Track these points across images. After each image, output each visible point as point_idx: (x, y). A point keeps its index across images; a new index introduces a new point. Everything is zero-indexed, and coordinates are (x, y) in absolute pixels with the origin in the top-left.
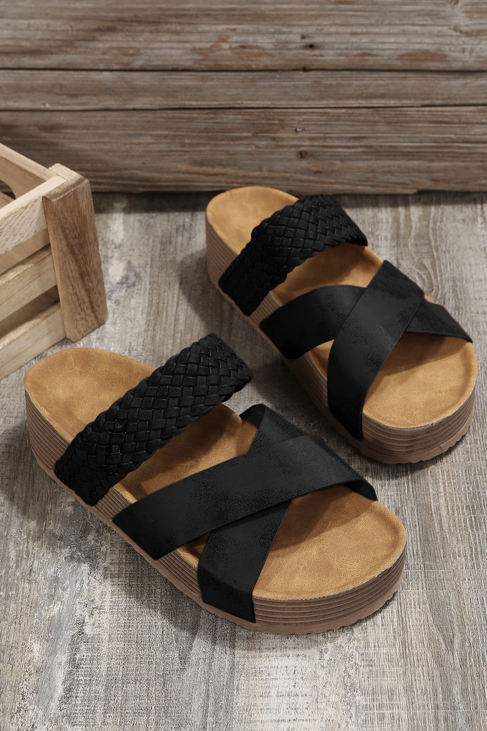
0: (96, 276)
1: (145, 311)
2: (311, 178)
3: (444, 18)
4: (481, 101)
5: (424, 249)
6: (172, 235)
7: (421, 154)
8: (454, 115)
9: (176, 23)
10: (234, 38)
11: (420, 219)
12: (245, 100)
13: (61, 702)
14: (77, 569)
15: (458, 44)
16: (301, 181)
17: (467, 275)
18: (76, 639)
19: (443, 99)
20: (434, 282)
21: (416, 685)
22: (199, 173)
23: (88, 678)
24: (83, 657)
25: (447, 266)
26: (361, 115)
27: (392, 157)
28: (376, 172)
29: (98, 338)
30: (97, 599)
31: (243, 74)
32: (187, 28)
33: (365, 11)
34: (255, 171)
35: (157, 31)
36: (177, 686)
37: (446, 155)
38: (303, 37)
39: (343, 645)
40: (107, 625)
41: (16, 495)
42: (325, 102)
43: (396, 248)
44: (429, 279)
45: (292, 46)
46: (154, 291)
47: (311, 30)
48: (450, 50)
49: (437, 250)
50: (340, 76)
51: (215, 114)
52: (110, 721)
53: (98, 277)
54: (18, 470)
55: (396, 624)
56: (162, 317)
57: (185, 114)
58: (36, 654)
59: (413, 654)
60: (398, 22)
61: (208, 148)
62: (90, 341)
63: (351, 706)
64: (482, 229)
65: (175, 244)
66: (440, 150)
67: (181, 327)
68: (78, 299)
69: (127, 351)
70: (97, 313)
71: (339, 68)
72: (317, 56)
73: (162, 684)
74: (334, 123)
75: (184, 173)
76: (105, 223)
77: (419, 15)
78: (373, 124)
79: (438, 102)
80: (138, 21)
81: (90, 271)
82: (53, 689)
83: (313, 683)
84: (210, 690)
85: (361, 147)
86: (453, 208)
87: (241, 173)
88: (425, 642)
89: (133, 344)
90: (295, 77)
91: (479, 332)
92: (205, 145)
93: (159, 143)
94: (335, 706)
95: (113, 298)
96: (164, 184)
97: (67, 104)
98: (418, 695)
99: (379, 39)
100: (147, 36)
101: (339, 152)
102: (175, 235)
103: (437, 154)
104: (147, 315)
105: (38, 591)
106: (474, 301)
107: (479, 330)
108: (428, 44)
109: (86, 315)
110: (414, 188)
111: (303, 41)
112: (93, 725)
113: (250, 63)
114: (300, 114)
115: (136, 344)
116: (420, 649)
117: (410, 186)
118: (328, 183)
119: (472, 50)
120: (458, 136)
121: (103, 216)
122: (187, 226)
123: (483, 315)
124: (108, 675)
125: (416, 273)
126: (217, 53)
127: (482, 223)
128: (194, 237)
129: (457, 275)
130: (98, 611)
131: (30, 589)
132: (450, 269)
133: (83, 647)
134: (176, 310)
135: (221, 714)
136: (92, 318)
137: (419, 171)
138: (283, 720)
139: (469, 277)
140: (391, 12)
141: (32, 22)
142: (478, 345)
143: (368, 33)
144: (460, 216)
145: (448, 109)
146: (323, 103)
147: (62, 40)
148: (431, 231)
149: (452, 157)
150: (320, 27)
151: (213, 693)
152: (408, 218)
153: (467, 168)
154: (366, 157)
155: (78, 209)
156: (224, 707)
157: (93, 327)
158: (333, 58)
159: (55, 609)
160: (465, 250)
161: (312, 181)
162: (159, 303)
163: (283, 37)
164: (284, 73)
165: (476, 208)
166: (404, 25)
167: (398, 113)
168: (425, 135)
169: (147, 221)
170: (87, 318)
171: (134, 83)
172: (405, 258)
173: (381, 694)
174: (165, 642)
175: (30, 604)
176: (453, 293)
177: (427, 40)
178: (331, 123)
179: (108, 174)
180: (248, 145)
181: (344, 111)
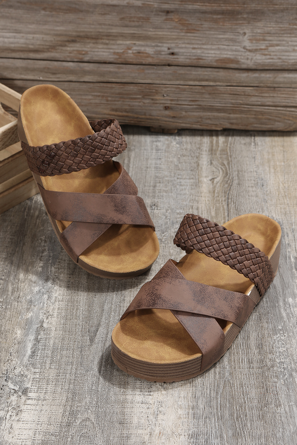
2: (170, 120)
3: (239, 42)
5: (224, 156)
9: (106, 39)
10: (135, 48)
11: (224, 142)
12: (139, 79)
13: (29, 357)
14: (42, 297)
16: (165, 121)
18: (39, 329)
19: (237, 83)
20: (228, 172)
23: (43, 347)
26: (196, 89)
30: (50, 311)
32: (111, 42)
33: (199, 37)
35: (97, 43)
38: (169, 49)
41: (14, 262)
45: (163, 53)
47: (173, 45)
48: (241, 58)
49: (231, 157)
52: (53, 367)
54: (16, 250)
57: (109, 85)
58: (18, 335)
60: (215, 43)
61: (120, 103)
64: (253, 148)
66: (234, 108)
71: (186, 65)
73: (80, 352)
75: (107, 115)
77: (226, 40)
79: (235, 84)
80: (87, 37)
82: (26, 352)
85: (196, 105)
86: (240, 138)
91: (249, 195)
92: (118, 101)
97: (51, 78)
99: (206, 51)
100: (91, 45)
101: (184, 107)
103: (233, 111)
105: (21, 306)
108: (230, 55)
111: (169, 51)
112: (44, 369)
113: (142, 61)
114: (166, 87)
119: (252, 59)
123: (251, 188)
124: (54, 346)
126: (126, 55)
127: (254, 146)
130: (51, 317)
131: (18, 305)
133: (42, 333)
137: (224, 119)
140: (212, 38)
141: (35, 36)
142: (248, 202)
143: (201, 48)
145: (239, 88)
146: (178, 82)
147: (49, 46)
148: (228, 148)
150: (177, 44)
152: (217, 142)
153: (248, 118)
154: (198, 110)
158: (183, 60)
159: (30, 315)
161: (171, 122)
163: (159, 49)
165: (251, 138)
166: (218, 45)
174: (83, 332)
175: (17, 312)
177: (230, 53)
180: (140, 102)
181: (188, 87)
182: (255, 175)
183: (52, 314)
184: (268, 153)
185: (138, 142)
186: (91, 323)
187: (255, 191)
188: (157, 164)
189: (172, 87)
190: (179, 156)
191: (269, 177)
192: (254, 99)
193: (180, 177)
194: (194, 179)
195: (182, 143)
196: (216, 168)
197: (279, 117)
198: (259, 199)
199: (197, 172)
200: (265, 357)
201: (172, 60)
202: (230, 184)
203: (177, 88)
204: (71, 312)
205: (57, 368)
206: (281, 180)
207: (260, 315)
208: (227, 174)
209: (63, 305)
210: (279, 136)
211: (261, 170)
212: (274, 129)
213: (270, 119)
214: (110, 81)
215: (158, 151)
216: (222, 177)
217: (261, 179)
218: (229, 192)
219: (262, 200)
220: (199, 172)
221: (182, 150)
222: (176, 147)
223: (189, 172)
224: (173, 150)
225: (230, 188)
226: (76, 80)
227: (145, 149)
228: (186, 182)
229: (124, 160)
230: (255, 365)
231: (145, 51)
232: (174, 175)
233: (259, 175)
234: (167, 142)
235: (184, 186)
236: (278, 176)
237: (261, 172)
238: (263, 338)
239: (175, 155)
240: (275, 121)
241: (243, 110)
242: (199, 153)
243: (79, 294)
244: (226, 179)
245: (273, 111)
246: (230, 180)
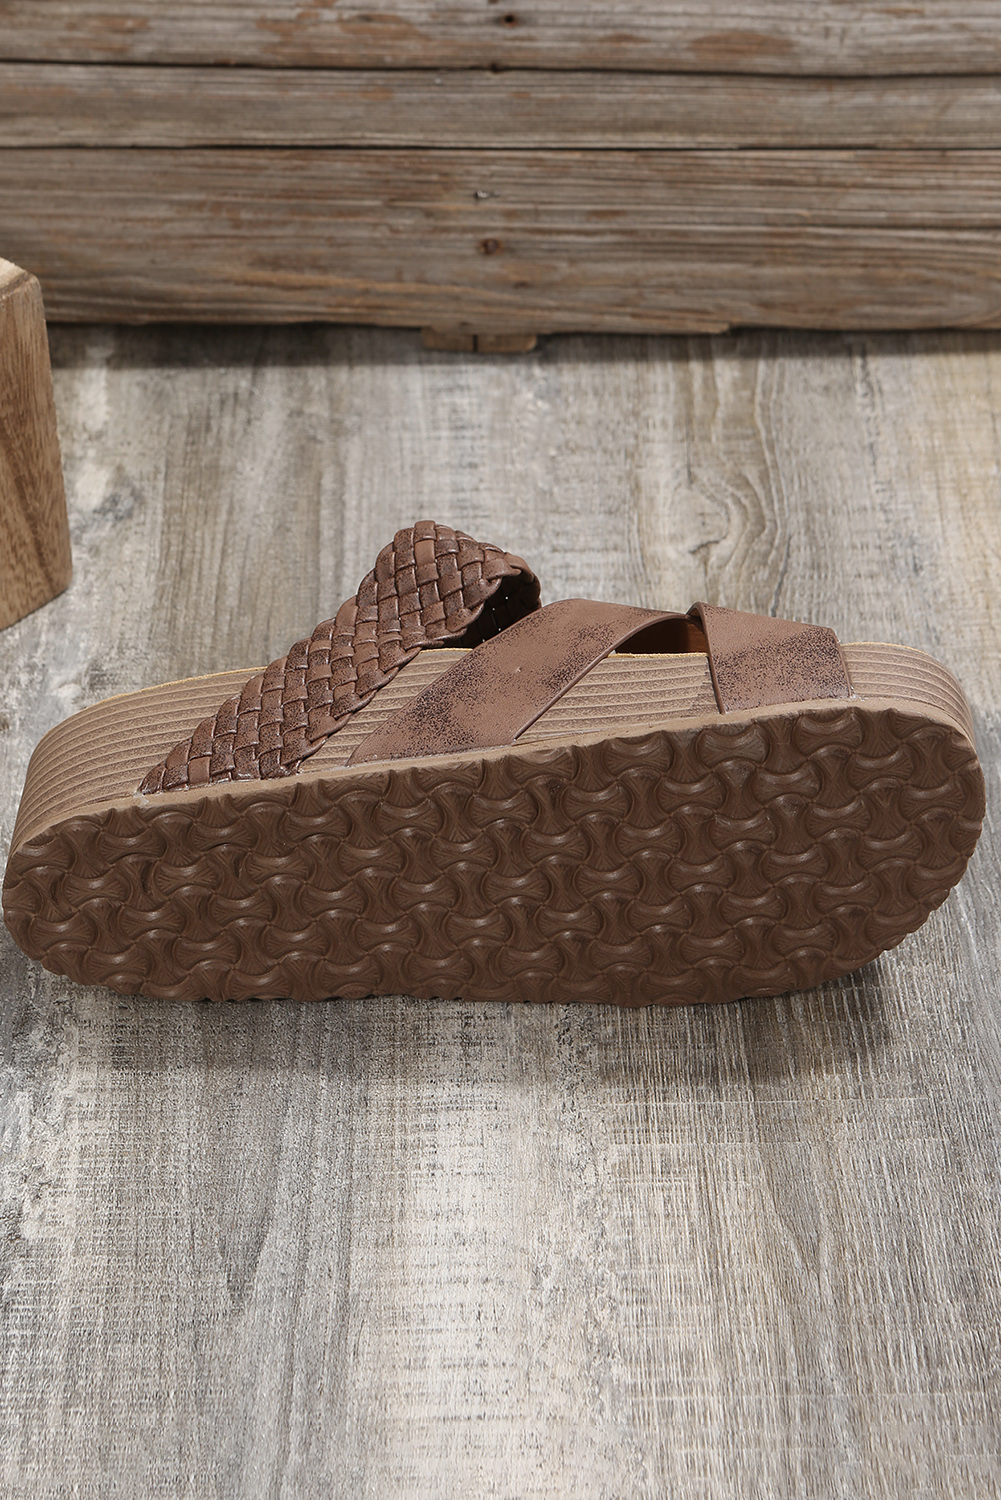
0: (50, 488)
1: (153, 567)
2: (507, 297)
4: (862, 140)
5: (744, 446)
6: (212, 414)
7: (738, 249)
8: (806, 168)
11: (736, 386)
15: (817, 20)
16: (487, 303)
17: (834, 500)
19: (785, 134)
20: (767, 512)
21: (740, 1342)
22: (269, 285)
23: (29, 1333)
24: (17, 1289)
25: (792, 481)
26: (613, 164)
27: (677, 255)
28: (645, 287)
29: (53, 624)
30: (48, 1165)
31: (366, 75)
34: (387, 281)
36: (225, 1348)
37: (789, 251)
39: (584, 1258)
40: (71, 1219)
42: (537, 138)
43: (685, 444)
44: (755, 506)
45: (469, 18)
46: (172, 528)
48: (799, 32)
49: (772, 449)
50: (569, 82)
51: (304, 159)
53: (55, 490)
55: (695, 1213)
56: (190, 581)
57: (243, 159)
59: (733, 1277)
61: (289, 231)
62: (34, 629)
63: (601, 1387)
64: (864, 407)
65: (218, 432)
67: (232, 601)
68: (11, 536)
69: (115, 650)
70: (50, 569)
72: (522, 39)
73: (192, 1344)
74: (555, 181)
76: (68, 389)
78: (638, 184)
79: (775, 140)
81: (36, 475)
83: (519, 1340)
84: (296, 1355)
85: (613, 232)
86: (805, 364)
87: (360, 285)
88: (759, 1253)
89: (127, 636)
90: (475, 82)
92: (283, 224)
93: (186, 220)
94: (568, 1388)
95: (85, 541)
96: (194, 306)
98: (744, 1364)
102: (218, 414)
103: (772, 252)
104: (157, 576)
106: (850, 551)
107: (862, 610)
108: (753, 17)
109: (28, 571)
110: (723, 322)
111: (493, 7)
113: (380, 52)
114: (484, 162)
115: (134, 635)
116: (749, 1267)
117: (714, 317)
118: (543, 308)
119: (844, 33)
120: (815, 212)
121: (63, 375)
122: (243, 396)
123: (869, 581)
124: (73, 1325)
125: (728, 494)
126: (312, 30)
127: (865, 395)
128: (258, 419)
129: (815, 497)
130: (51, 1190)
132: (800, 486)
133: (18, 1266)
134: (221, 567)
135: (321, 1406)
136: (40, 579)
138: (456, 1418)
139: (840, 502)
144: (817, 380)
145: (794, 154)
146: (534, 139)
148: (758, 410)
149: (803, 255)
151: (303, 1361)
152: (709, 384)
153: (834, 279)
154: (622, 254)
155: (16, 340)
156: (326, 1390)
157: (40, 599)
158: (555, 45)
160: (831, 449)
161: (509, 304)
162: (183, 552)
164: (451, 75)
165: (852, 364)
167: (689, 161)
168: (746, 209)
169: (157, 384)
170: (29, 577)
171: (136, 90)
172: (704, 463)
173: (667, 1361)
176: (805, 534)
178: (549, 181)
179: (75, 283)
180: (375, 226)
181: (577, 156)
182: (882, 526)
183: (58, 1180)
184: (929, 424)
185: (372, 393)
186: (229, 1209)
187: (888, 595)
188: (463, 490)
189: (509, 159)
190: (553, 452)
191: (939, 531)
192: (858, 199)
193: (562, 542)
194: (623, 551)
195: (558, 391)
196: (711, 497)
197: (967, 273)
198: (907, 628)
199: (636, 518)
200: (993, 1335)
201: (509, 44)
202: (777, 566)
203: (531, 163)
204: (140, 1165)
205: (96, 1423)
206: (992, 541)
207: (954, 1142)
208: (760, 521)
209: (100, 1131)
210: (967, 350)
211: (905, 503)
212: (945, 323)
213: (927, 282)
214: (244, 143)
215: (461, 433)
216: (739, 537)
217: (907, 541)
218: (777, 601)
219: (918, 632)
220: (644, 518)
221: (563, 426)
222: (533, 413)
223: (601, 517)
224: (526, 424)
225: (781, 584)
226: (100, 142)
227: (405, 427)
228: (589, 565)
229: (320, 476)
230: (956, 1371)
231: (391, 13)
232: (537, 535)
233: (897, 523)
234: (496, 393)
235: (585, 584)
236: (979, 527)
237: (906, 511)
238: (980, 1246)
239: (537, 449)
240: (951, 287)
241: (811, 247)
242: (636, 437)
243: (168, 1083)
244: (760, 546)
245: (938, 247)
246: (778, 549)
